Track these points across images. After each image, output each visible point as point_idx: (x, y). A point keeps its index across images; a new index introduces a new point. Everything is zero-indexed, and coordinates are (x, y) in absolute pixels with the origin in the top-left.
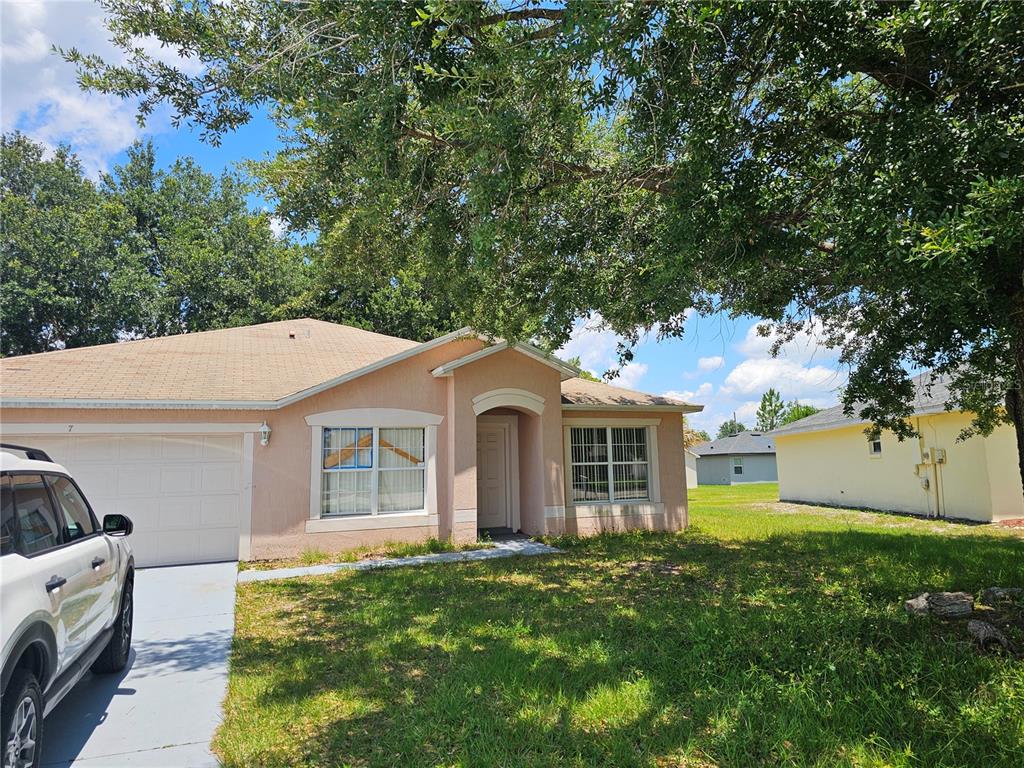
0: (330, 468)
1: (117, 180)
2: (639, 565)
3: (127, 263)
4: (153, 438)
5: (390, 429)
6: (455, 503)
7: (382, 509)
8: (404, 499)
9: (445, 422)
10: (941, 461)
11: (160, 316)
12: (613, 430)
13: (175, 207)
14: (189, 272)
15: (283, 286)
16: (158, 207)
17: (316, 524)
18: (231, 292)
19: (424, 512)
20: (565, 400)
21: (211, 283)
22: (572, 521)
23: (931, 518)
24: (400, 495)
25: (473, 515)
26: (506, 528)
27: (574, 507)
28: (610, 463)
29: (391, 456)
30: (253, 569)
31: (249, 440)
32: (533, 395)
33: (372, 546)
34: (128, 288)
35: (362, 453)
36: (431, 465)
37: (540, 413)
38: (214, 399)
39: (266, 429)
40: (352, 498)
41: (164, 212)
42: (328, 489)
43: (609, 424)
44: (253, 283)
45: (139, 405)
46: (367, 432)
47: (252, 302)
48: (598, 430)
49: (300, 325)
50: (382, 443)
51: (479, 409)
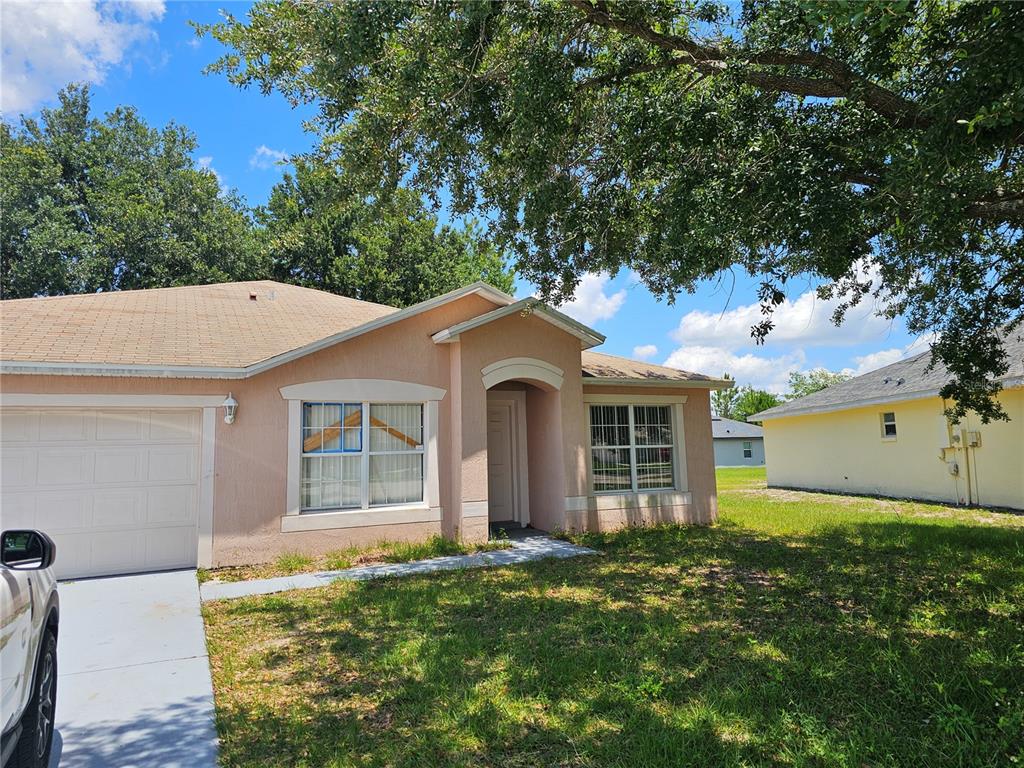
0: (311, 451)
1: (42, 126)
2: (712, 572)
3: (51, 217)
4: (86, 414)
5: (382, 405)
6: (463, 494)
7: (373, 503)
8: (399, 488)
9: (448, 397)
10: (975, 445)
11: (90, 280)
12: (635, 408)
13: (109, 160)
14: (124, 231)
15: (233, 251)
16: (89, 157)
17: (293, 521)
18: (173, 254)
19: (424, 505)
20: (586, 374)
21: (150, 244)
22: (593, 513)
23: (962, 505)
24: (395, 484)
25: (484, 509)
26: (512, 522)
27: (594, 498)
28: (633, 447)
29: (384, 437)
30: (217, 580)
31: (210, 417)
32: (551, 367)
33: (364, 547)
34: (51, 245)
35: (348, 436)
36: (432, 449)
37: (558, 388)
38: (165, 363)
39: (231, 402)
40: (338, 488)
41: (96, 163)
42: (308, 476)
43: (631, 401)
44: (198, 246)
45: (66, 369)
46: (355, 409)
47: (197, 266)
48: (618, 408)
49: (260, 286)
50: (373, 421)
51: (490, 382)
